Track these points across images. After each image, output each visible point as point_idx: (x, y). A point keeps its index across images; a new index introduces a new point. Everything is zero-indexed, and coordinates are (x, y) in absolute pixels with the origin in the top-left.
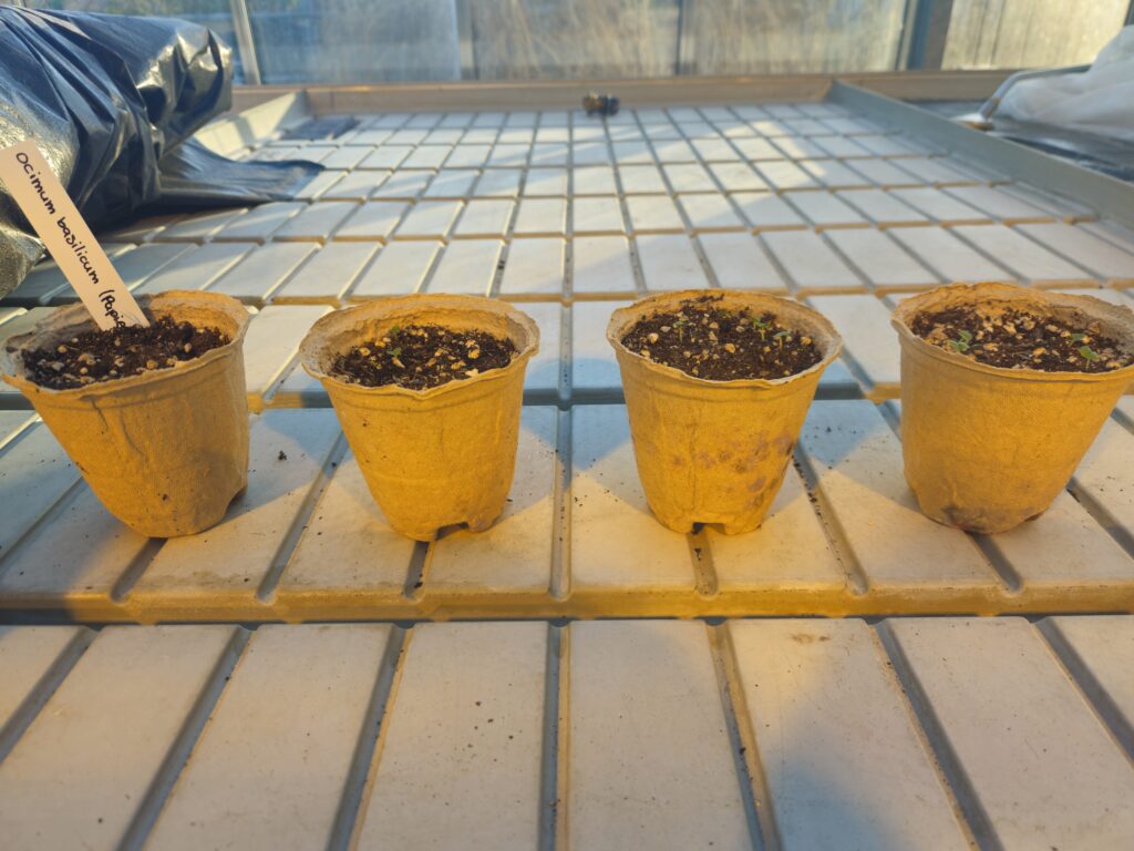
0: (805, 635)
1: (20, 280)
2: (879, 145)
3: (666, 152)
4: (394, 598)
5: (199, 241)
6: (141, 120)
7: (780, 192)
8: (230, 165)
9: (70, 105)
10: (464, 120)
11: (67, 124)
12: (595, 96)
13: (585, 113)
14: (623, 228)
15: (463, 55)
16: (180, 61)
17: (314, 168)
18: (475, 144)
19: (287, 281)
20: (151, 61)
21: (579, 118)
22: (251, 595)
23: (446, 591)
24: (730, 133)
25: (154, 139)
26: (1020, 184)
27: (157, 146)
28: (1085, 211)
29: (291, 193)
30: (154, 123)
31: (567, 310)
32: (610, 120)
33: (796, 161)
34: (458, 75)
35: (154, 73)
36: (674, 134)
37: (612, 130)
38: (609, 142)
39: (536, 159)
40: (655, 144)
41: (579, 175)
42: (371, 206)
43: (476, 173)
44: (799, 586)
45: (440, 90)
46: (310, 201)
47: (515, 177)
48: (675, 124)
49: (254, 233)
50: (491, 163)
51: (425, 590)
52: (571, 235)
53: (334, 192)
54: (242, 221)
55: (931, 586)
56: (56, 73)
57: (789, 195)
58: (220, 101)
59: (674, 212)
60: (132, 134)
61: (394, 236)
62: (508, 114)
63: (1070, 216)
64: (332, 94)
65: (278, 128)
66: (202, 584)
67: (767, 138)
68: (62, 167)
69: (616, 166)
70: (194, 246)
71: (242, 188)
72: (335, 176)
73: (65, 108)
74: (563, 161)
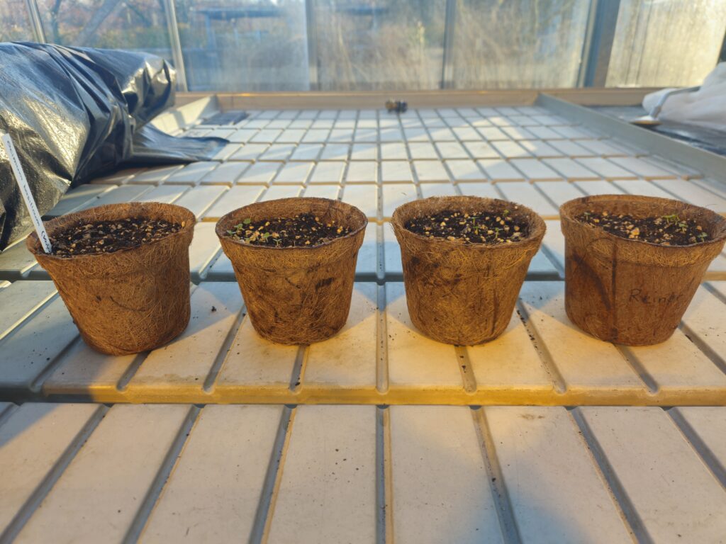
0: (529, 415)
1: (55, 204)
2: (568, 132)
3: (436, 135)
4: (284, 390)
5: (156, 184)
6: (125, 112)
7: (508, 159)
10: (313, 114)
11: (84, 114)
12: (393, 101)
13: (386, 111)
14: (412, 179)
15: (311, 75)
16: (147, 78)
17: (223, 142)
18: (321, 128)
19: (210, 208)
20: (130, 77)
21: (383, 114)
22: (199, 387)
23: (315, 387)
24: (475, 124)
25: (131, 123)
26: (655, 156)
27: (132, 127)
28: (693, 172)
29: (210, 156)
30: (131, 114)
31: (380, 227)
32: (402, 115)
33: (517, 141)
34: (308, 88)
35: (132, 84)
36: (442, 124)
37: (404, 121)
38: (402, 129)
39: (357, 138)
40: (430, 130)
41: (384, 148)
42: (258, 165)
43: (321, 146)
44: (525, 388)
45: (298, 97)
46: (221, 161)
47: (345, 149)
48: (442, 118)
49: (189, 180)
50: (330, 140)
51: (303, 387)
52: (381, 183)
53: (235, 156)
54: (181, 173)
55: (604, 389)
56: (79, 85)
57: (514, 161)
58: (169, 102)
59: (443, 170)
60: (119, 119)
61: (273, 183)
62: (339, 111)
63: (686, 175)
64: (232, 98)
65: (199, 118)
66: (171, 381)
67: (499, 127)
68: (80, 138)
69: (407, 143)
70: (153, 187)
71: (181, 153)
72: (235, 147)
73: (82, 104)
74: (374, 140)
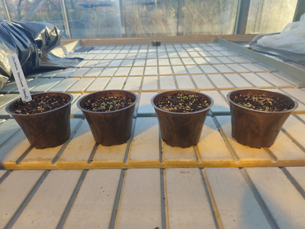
0: (184, 172)
2: (226, 53)
3: (171, 55)
4: (85, 163)
5: (49, 78)
6: (36, 48)
7: (198, 65)
8: (59, 59)
9: (17, 44)
10: (121, 47)
11: (16, 49)
12: (155, 41)
13: (152, 45)
14: (157, 74)
15: (123, 31)
16: (47, 34)
17: (81, 59)
18: (123, 53)
20: (39, 33)
21: (151, 46)
22: (50, 163)
23: (98, 162)
24: (188, 50)
25: (39, 53)
26: (259, 63)
27: (40, 54)
28: (274, 69)
29: (74, 66)
30: (39, 49)
31: (139, 94)
32: (158, 47)
34: (121, 36)
35: (39, 36)
36: (174, 51)
37: (158, 50)
38: (157, 53)
39: (138, 57)
40: (168, 53)
41: (148, 61)
42: (94, 69)
43: (122, 60)
44: (184, 160)
45: (115, 40)
46: (79, 68)
47: (132, 62)
48: (174, 48)
49: (64, 76)
50: (126, 58)
51: (93, 162)
52: (144, 76)
53: (85, 66)
54: (61, 73)
56: (14, 37)
57: (200, 66)
58: (57, 43)
59: (171, 70)
60: (33, 51)
61: (99, 76)
62: (132, 46)
63: (270, 71)
64: (88, 41)
65: (73, 49)
66: (39, 160)
67: (197, 52)
69: (158, 59)
70: (48, 79)
71: (61, 64)
72: (86, 61)
73: (15, 45)
74: (144, 58)
